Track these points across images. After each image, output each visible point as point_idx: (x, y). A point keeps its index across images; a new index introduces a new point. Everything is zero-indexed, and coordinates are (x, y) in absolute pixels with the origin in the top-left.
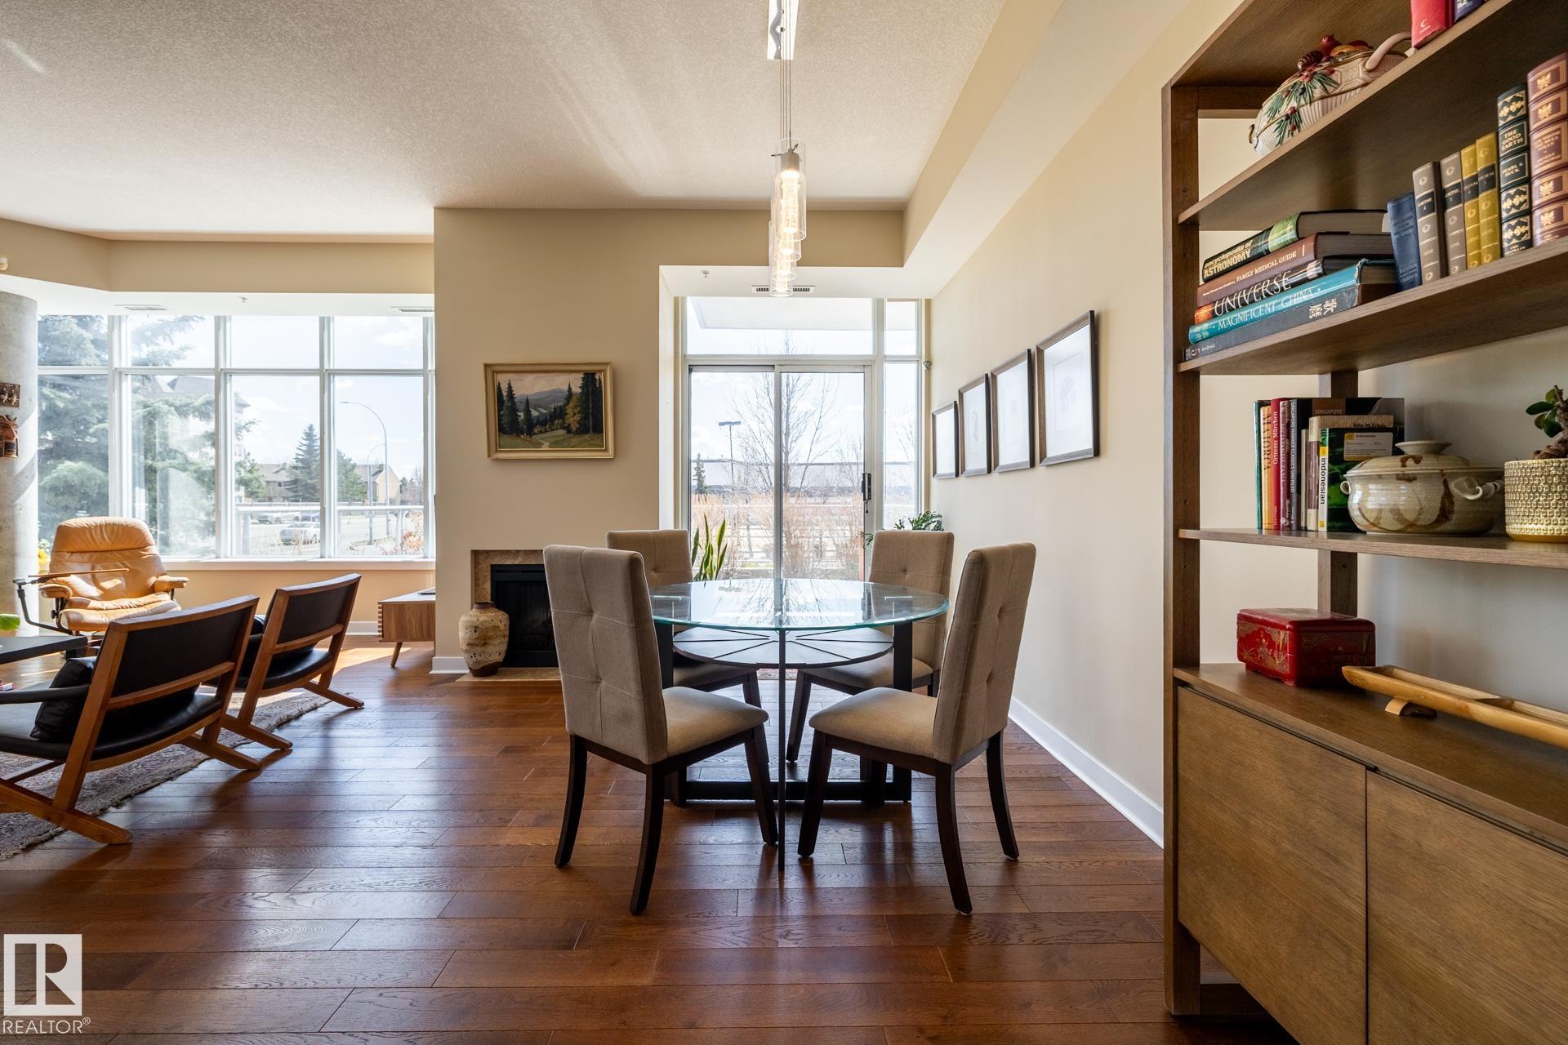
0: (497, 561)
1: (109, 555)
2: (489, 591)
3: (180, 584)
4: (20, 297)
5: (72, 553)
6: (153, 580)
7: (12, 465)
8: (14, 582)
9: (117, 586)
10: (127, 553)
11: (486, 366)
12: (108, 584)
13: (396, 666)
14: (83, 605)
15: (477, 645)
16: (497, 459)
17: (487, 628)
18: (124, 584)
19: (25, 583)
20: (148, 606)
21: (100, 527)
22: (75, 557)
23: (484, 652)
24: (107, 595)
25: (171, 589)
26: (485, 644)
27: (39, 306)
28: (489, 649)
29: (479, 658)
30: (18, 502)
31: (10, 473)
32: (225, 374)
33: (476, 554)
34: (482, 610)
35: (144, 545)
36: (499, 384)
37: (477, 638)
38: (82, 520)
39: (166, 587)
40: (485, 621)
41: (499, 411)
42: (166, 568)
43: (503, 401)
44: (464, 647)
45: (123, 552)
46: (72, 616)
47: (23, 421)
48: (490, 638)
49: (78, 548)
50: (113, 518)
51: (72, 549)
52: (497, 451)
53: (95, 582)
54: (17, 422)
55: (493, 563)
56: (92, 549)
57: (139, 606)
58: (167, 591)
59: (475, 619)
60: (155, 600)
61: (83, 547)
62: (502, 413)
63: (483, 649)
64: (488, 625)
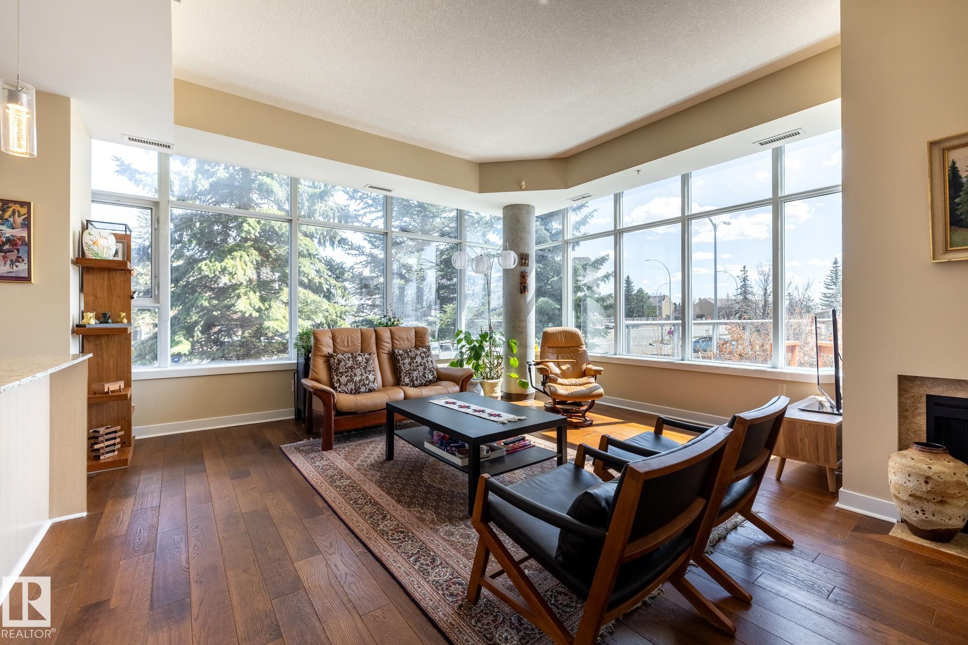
0: (938, 391)
1: (564, 349)
2: (924, 428)
3: (599, 372)
4: (529, 206)
5: (549, 347)
6: (584, 367)
7: (525, 298)
8: (527, 363)
9: (568, 368)
10: (572, 349)
11: (932, 144)
12: (564, 367)
13: (781, 479)
14: (555, 381)
15: (928, 501)
16: (950, 262)
17: (945, 482)
18: (571, 368)
19: (531, 365)
20: (586, 386)
21: (560, 332)
22: (551, 350)
23: (940, 512)
24: (564, 375)
25: (595, 374)
26: (942, 502)
27: (536, 209)
28: (949, 510)
29: (931, 518)
30: (528, 318)
31: (525, 302)
32: (620, 233)
33: (902, 379)
34: (932, 456)
35: (579, 344)
36: (954, 163)
37: (928, 492)
38: (551, 329)
39: (592, 373)
40: (944, 473)
41: (952, 198)
42: (590, 359)
43: (962, 185)
44: (904, 497)
45: (570, 348)
46: (552, 388)
47: (530, 273)
48: (952, 497)
49: (551, 345)
50: (563, 328)
51: (549, 346)
52: (947, 251)
53: (558, 365)
54: (528, 274)
55: (932, 393)
56: (556, 346)
57: (580, 385)
58: (593, 376)
59: (925, 467)
60: (588, 381)
61: (554, 346)
62: (957, 200)
63: (939, 508)
64: (949, 479)
